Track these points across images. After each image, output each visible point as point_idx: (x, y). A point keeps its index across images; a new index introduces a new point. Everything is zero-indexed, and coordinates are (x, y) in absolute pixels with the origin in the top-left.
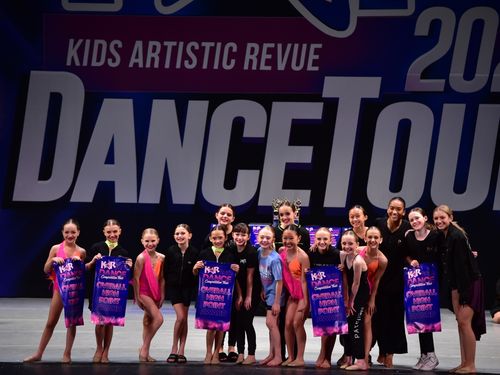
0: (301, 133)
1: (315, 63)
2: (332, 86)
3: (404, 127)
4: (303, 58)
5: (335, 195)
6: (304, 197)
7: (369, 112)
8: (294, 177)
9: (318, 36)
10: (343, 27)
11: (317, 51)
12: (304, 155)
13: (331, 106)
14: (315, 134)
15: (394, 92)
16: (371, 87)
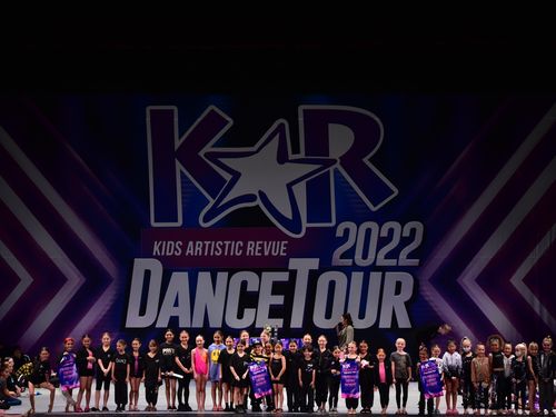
0: (277, 288)
1: (284, 251)
2: (294, 263)
3: (332, 284)
4: (278, 248)
5: (297, 321)
6: (279, 323)
7: (313, 277)
8: (274, 312)
9: (285, 237)
10: (299, 233)
11: (285, 245)
12: (279, 300)
13: (293, 274)
14: (284, 289)
15: (326, 266)
16: (314, 263)
